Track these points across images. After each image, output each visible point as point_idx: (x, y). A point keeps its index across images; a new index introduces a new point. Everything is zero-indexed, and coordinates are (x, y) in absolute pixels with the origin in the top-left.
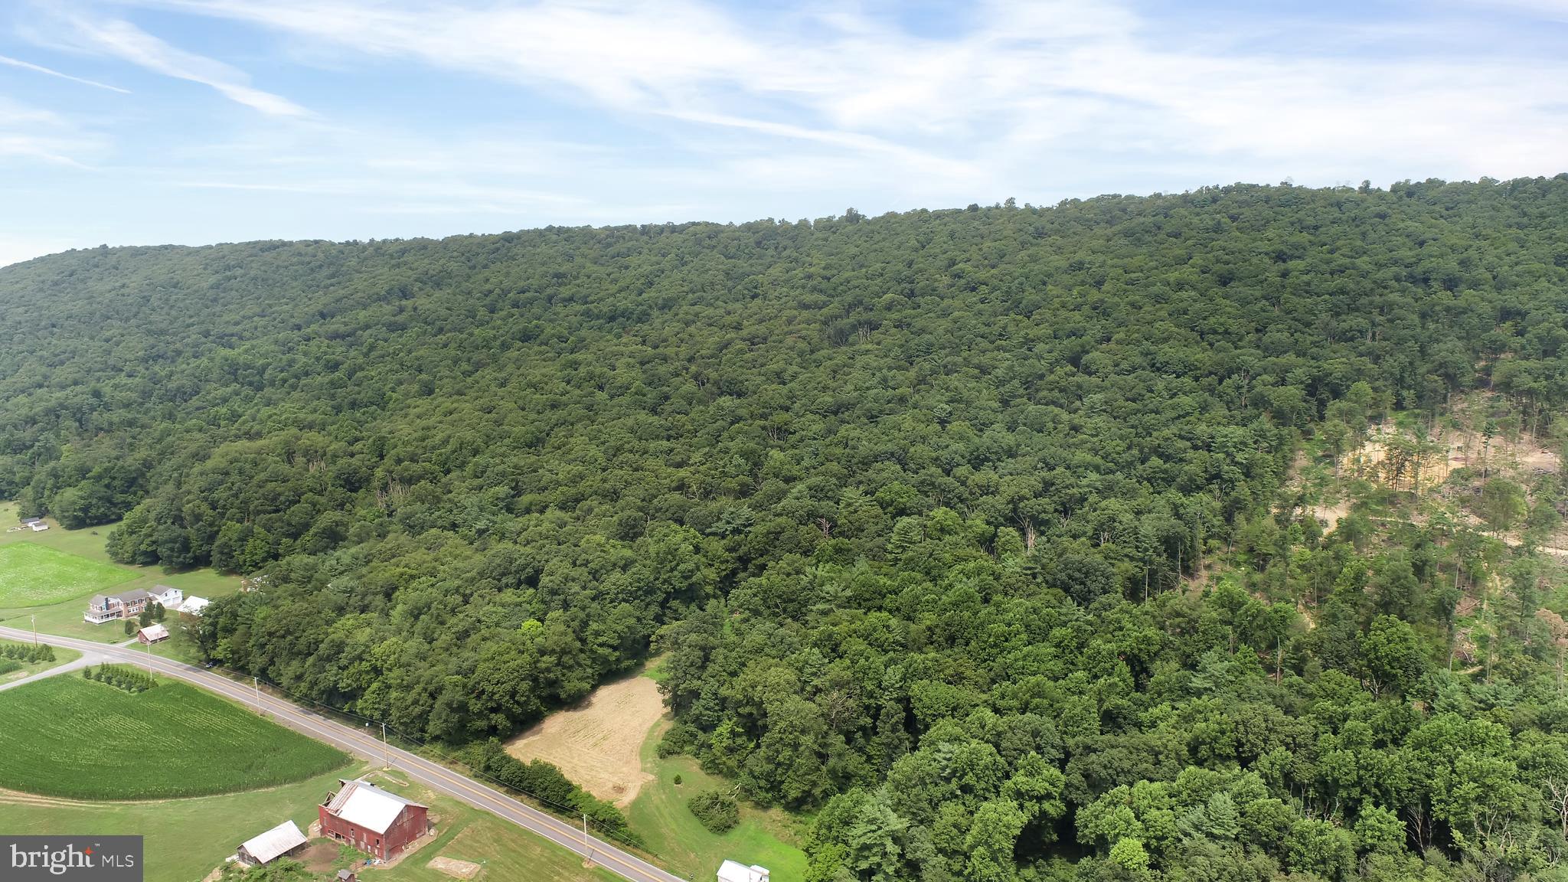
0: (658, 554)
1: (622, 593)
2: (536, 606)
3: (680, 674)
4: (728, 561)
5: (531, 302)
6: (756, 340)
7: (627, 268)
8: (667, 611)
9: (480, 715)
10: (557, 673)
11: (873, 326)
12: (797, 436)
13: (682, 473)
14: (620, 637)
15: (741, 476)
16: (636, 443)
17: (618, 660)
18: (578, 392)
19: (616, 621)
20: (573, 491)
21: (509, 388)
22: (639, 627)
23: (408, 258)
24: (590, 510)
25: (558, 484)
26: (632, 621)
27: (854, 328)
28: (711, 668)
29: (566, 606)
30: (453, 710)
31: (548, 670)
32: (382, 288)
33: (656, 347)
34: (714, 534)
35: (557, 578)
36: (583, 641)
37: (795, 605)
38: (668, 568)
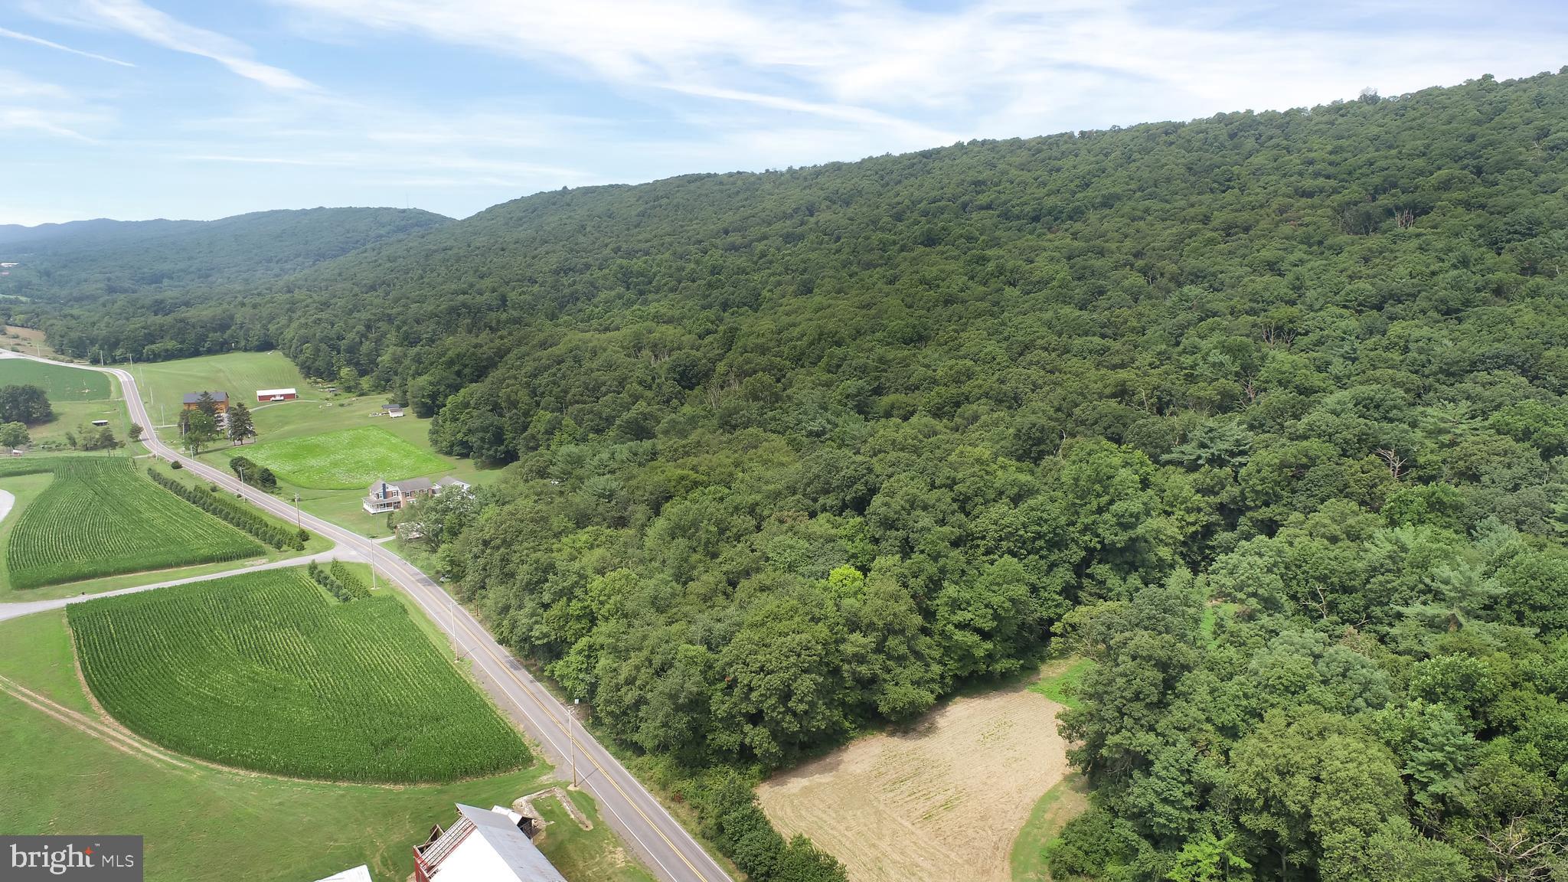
0: (1076, 480)
1: (1007, 538)
2: (859, 545)
3: (1109, 713)
4: (1199, 510)
5: (942, 210)
6: (1232, 231)
7: (1058, 170)
8: (1085, 581)
9: (730, 722)
10: (875, 665)
11: (1418, 211)
12: (1313, 337)
13: (1122, 374)
14: (996, 616)
15: (1222, 380)
16: (1053, 339)
17: (990, 657)
18: (982, 288)
19: (994, 585)
20: (954, 390)
21: (897, 286)
22: (1034, 604)
23: (821, 179)
24: (975, 418)
25: (935, 382)
26: (1021, 590)
27: (1389, 213)
28: (1179, 712)
29: (907, 549)
30: (678, 708)
31: (860, 659)
32: (789, 206)
33: (1087, 241)
34: (1179, 463)
35: (897, 502)
36: (929, 615)
37: (1358, 599)
38: (1094, 505)
